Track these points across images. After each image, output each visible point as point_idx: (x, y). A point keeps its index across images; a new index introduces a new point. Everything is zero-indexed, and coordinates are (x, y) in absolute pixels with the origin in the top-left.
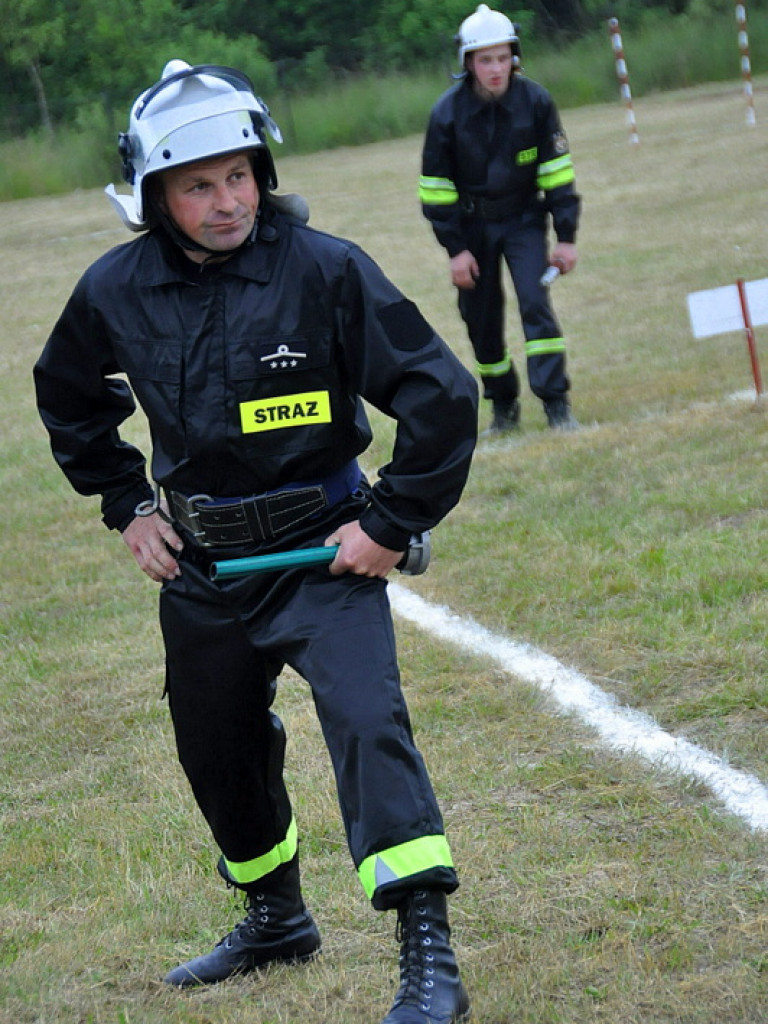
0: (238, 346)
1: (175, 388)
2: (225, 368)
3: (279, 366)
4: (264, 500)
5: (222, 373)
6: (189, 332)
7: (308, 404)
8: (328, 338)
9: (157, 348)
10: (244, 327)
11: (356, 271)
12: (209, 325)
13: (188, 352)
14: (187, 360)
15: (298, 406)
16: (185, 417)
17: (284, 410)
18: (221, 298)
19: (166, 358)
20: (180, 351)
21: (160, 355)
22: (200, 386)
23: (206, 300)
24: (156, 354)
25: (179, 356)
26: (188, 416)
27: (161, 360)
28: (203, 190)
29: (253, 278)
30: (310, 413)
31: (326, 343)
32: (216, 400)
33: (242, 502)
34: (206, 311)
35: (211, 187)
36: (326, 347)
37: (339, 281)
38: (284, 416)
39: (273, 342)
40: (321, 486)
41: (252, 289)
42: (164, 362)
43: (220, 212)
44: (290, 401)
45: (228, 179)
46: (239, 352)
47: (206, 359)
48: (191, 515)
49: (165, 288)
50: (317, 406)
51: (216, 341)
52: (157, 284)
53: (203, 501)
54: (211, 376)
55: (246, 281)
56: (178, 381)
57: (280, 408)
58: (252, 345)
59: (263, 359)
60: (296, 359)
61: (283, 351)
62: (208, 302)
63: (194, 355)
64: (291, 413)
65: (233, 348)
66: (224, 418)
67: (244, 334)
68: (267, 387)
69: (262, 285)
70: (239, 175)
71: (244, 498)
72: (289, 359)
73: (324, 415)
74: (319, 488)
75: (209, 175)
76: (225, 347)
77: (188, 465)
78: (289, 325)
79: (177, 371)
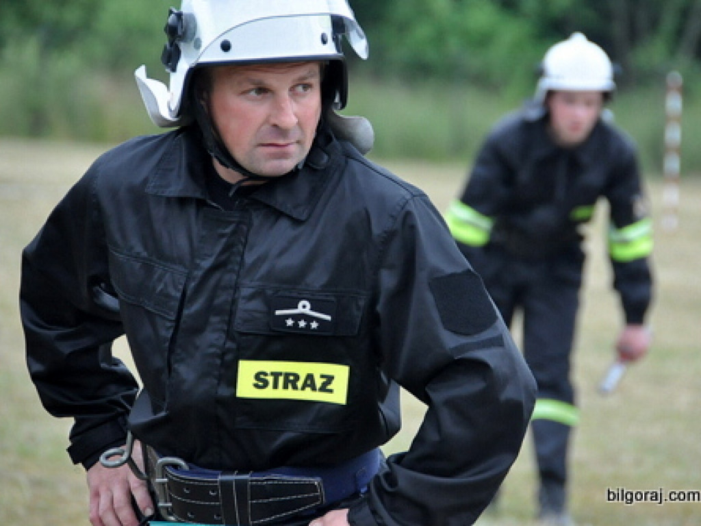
0: (250, 291)
1: (169, 324)
2: (232, 314)
3: (296, 325)
4: (245, 481)
5: (226, 318)
6: (198, 261)
7: (322, 376)
8: (362, 303)
9: (159, 272)
10: (263, 269)
11: (413, 228)
12: (223, 257)
13: (193, 284)
14: (189, 292)
15: (310, 377)
16: (172, 361)
17: (291, 378)
18: (245, 228)
19: (166, 285)
20: (183, 281)
21: (160, 280)
22: (198, 329)
23: (226, 227)
24: (156, 277)
25: (181, 287)
26: (177, 361)
27: (160, 287)
28: (260, 97)
29: (288, 212)
30: (324, 389)
31: (358, 308)
32: (212, 350)
33: (220, 478)
34: (224, 240)
35: (268, 95)
36: (357, 314)
37: (390, 236)
38: (290, 386)
39: (294, 295)
40: (319, 479)
41: (284, 224)
42: (162, 290)
43: (275, 126)
44: (302, 369)
45: (292, 89)
46: (251, 297)
47: (211, 299)
48: (158, 480)
49: (182, 202)
50: (334, 382)
51: (229, 278)
52: (171, 195)
53: (175, 466)
54: (214, 319)
55: (279, 214)
56: (173, 318)
57: (287, 375)
58: (269, 292)
59: (278, 312)
60: (318, 320)
61: (304, 307)
62: (228, 230)
63: (198, 290)
64: (300, 384)
65: (245, 292)
66: (216, 373)
67: (261, 279)
68: (276, 346)
69: (297, 222)
70: (307, 86)
71: (222, 474)
72: (309, 319)
73: (339, 395)
74: (316, 481)
75: (271, 79)
76: (236, 288)
77: (165, 420)
78: (318, 278)
79: (176, 304)
